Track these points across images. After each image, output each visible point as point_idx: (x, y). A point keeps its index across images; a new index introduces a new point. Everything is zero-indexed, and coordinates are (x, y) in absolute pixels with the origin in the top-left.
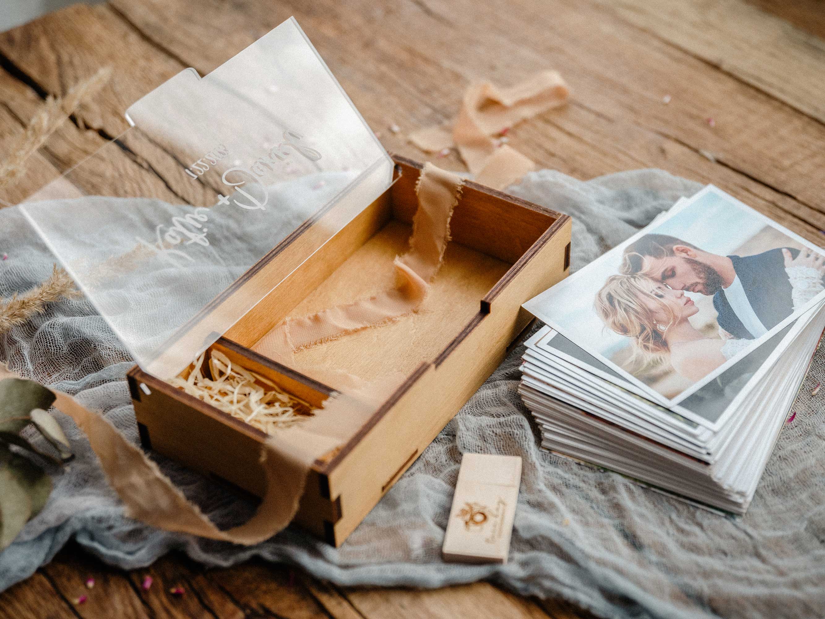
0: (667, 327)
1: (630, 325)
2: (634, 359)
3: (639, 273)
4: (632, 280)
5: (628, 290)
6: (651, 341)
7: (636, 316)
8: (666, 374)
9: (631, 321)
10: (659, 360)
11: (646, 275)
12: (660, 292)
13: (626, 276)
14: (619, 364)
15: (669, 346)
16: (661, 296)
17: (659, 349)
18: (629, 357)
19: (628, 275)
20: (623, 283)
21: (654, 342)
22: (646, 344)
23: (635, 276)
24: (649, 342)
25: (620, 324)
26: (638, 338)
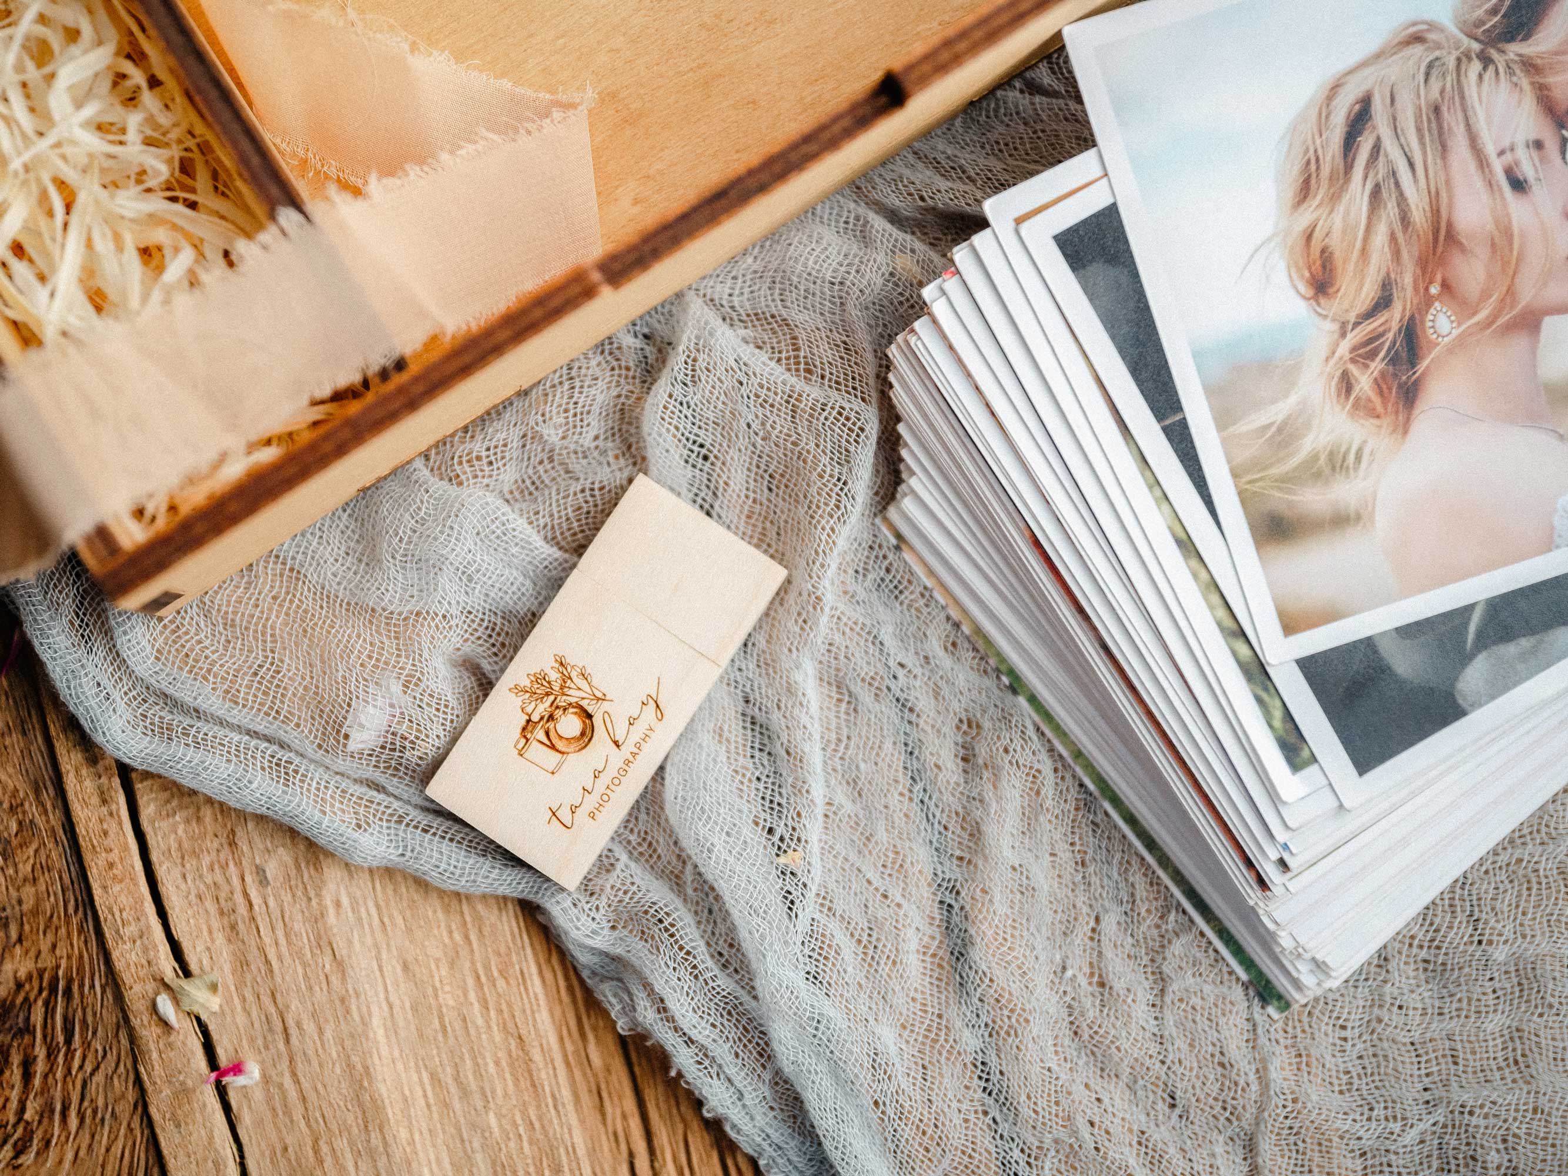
0: (1459, 324)
1: (1351, 267)
2: (1280, 418)
3: (1515, 49)
4: (1476, 66)
5: (1437, 110)
6: (1377, 365)
7: (1393, 237)
8: (1340, 520)
9: (1364, 251)
10: (1351, 457)
11: (1530, 66)
12: (1527, 170)
13: (1466, 41)
14: (1223, 419)
15: (1416, 412)
16: (1518, 185)
17: (1380, 409)
18: (1274, 401)
19: (1476, 39)
20: (1434, 72)
21: (1383, 374)
22: (1353, 369)
23: (1493, 53)
24: (1367, 366)
25: (1323, 251)
26: (1343, 335)
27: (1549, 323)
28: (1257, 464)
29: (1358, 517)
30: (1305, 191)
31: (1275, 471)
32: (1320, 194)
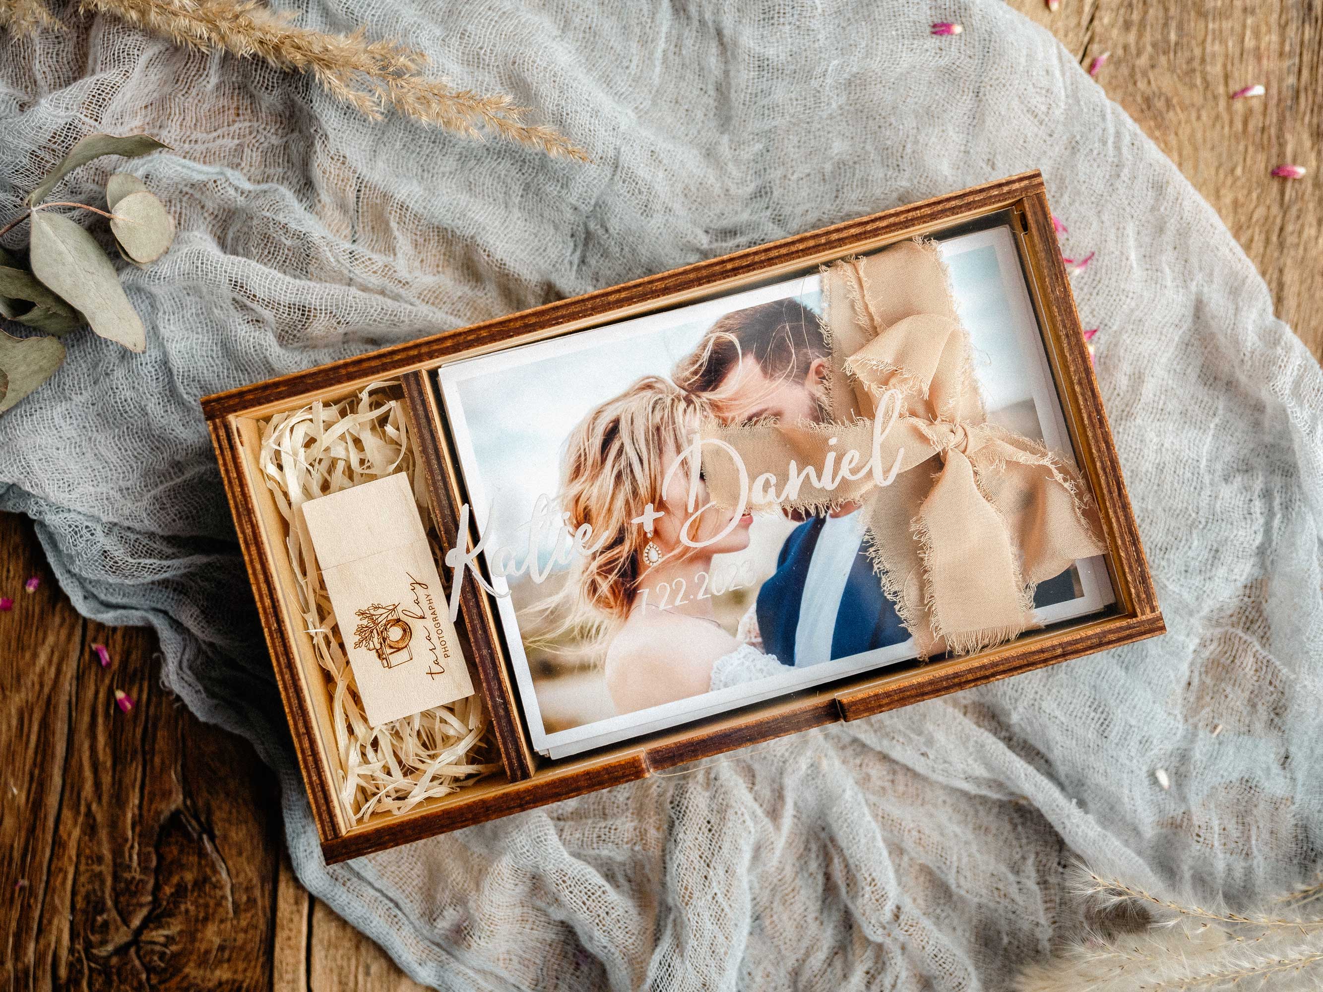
1: (601, 518)
2: (553, 605)
3: (706, 395)
4: (683, 405)
5: (658, 429)
6: (613, 577)
7: (627, 502)
8: (584, 668)
9: (610, 510)
10: (594, 631)
11: (715, 407)
13: (678, 389)
14: (519, 605)
15: (633, 607)
17: (613, 603)
18: (550, 595)
19: (684, 389)
20: (658, 407)
21: (616, 582)
22: (599, 579)
23: (693, 397)
24: (607, 577)
25: (585, 509)
26: (594, 558)
28: (537, 632)
29: (595, 666)
30: (577, 472)
31: (548, 636)
32: (586, 474)
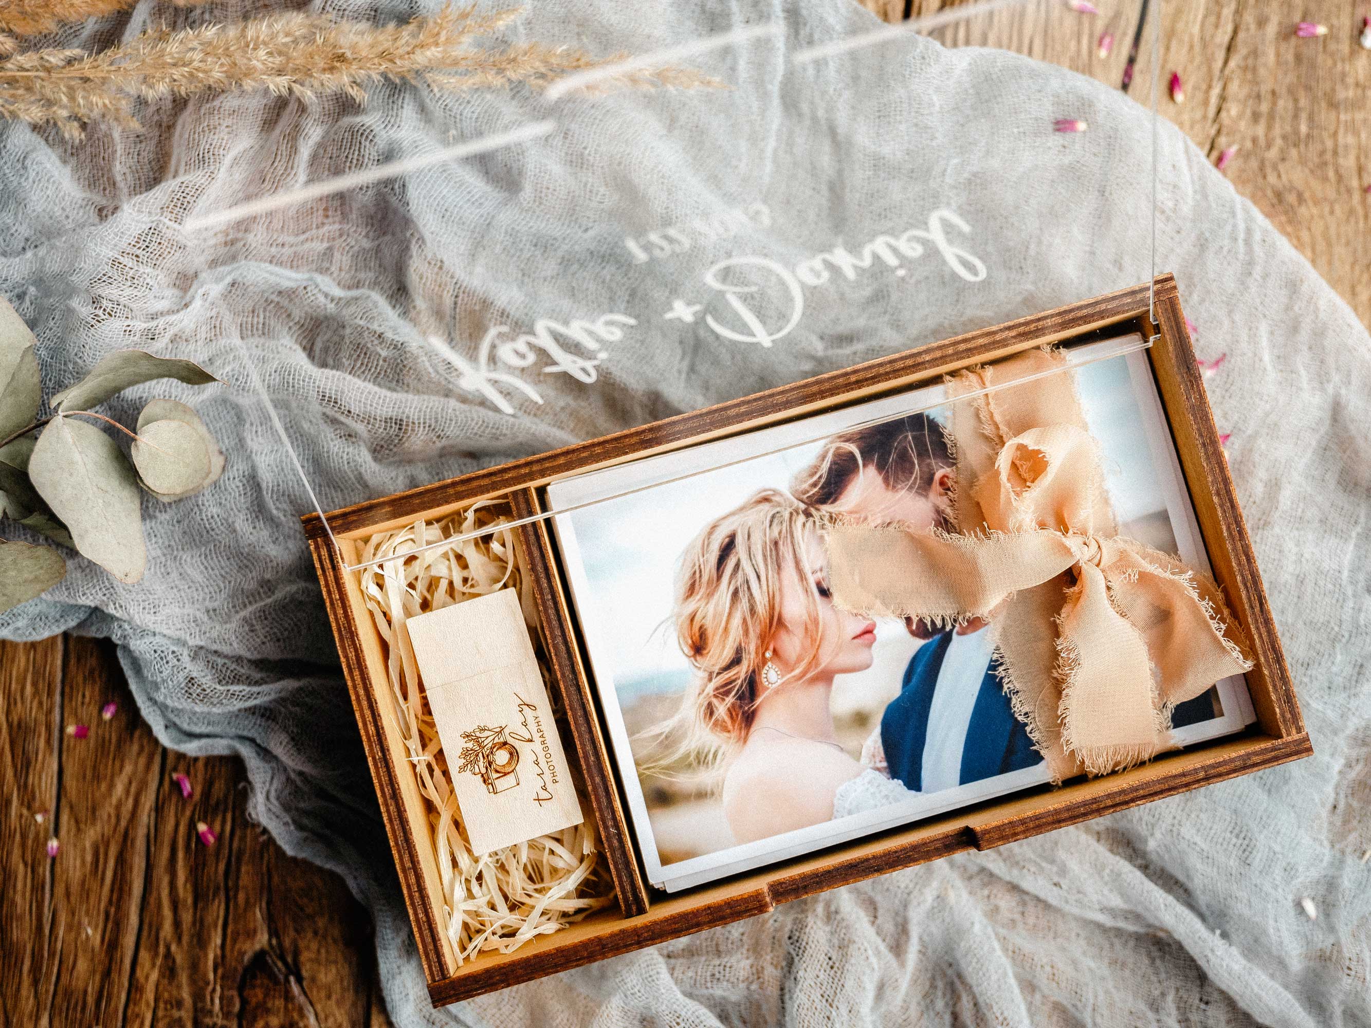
0: (783, 676)
1: (717, 638)
2: (667, 730)
3: (826, 508)
4: (802, 518)
6: (730, 700)
7: (745, 621)
8: (701, 795)
9: (726, 629)
10: (711, 756)
13: (796, 501)
14: (632, 730)
15: (752, 729)
16: (824, 593)
17: (730, 727)
18: (665, 719)
19: (803, 502)
20: (776, 521)
21: (733, 705)
22: (715, 702)
23: (813, 511)
24: (723, 700)
25: (701, 627)
26: (710, 680)
27: (838, 679)
28: (650, 758)
29: (713, 794)
30: (692, 590)
31: (663, 763)
32: (701, 592)
